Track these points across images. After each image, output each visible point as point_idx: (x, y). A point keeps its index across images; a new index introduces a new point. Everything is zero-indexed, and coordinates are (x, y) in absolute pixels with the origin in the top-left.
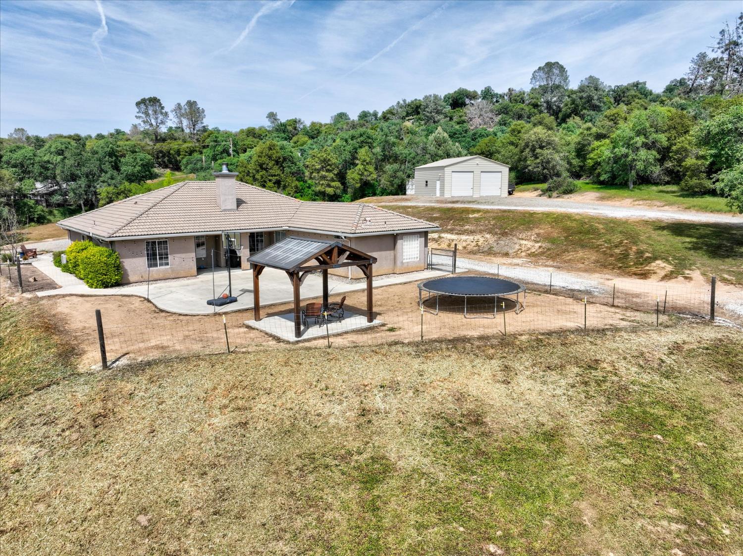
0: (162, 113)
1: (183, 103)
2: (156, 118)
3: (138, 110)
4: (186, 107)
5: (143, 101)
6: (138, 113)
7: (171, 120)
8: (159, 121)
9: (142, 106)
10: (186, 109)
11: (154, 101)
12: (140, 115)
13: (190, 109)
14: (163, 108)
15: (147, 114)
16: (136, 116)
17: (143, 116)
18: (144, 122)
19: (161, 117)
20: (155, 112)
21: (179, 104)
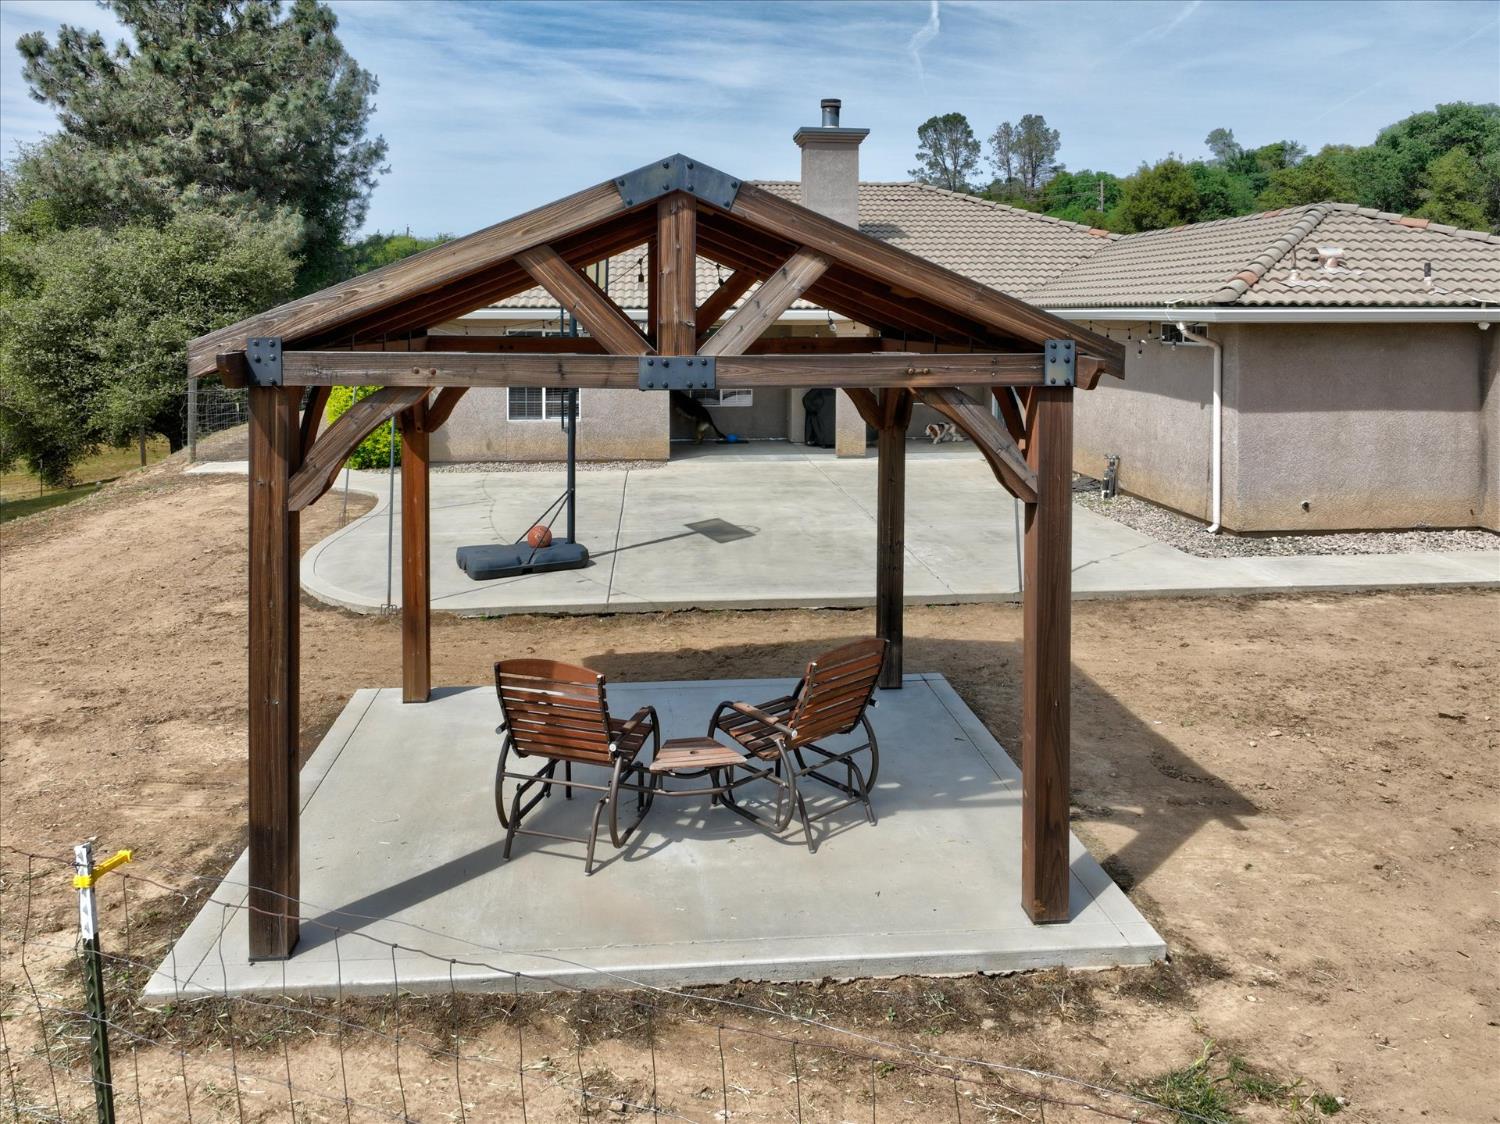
0: (967, 145)
1: (1015, 121)
2: (956, 157)
3: (920, 143)
4: (1020, 129)
5: (933, 123)
6: (920, 147)
7: (987, 158)
8: (961, 162)
9: (930, 133)
10: (1019, 134)
11: (955, 121)
12: (925, 151)
13: (1028, 133)
14: (970, 134)
15: (938, 150)
16: (917, 155)
17: (930, 152)
18: (932, 165)
19: (964, 153)
20: (954, 143)
21: (1006, 125)
